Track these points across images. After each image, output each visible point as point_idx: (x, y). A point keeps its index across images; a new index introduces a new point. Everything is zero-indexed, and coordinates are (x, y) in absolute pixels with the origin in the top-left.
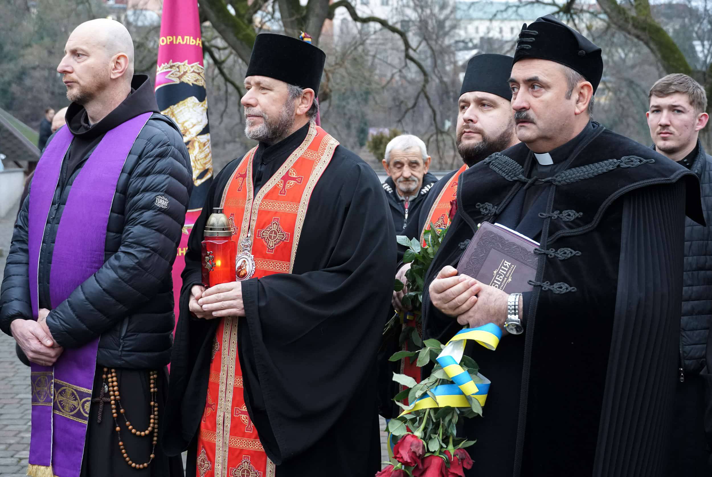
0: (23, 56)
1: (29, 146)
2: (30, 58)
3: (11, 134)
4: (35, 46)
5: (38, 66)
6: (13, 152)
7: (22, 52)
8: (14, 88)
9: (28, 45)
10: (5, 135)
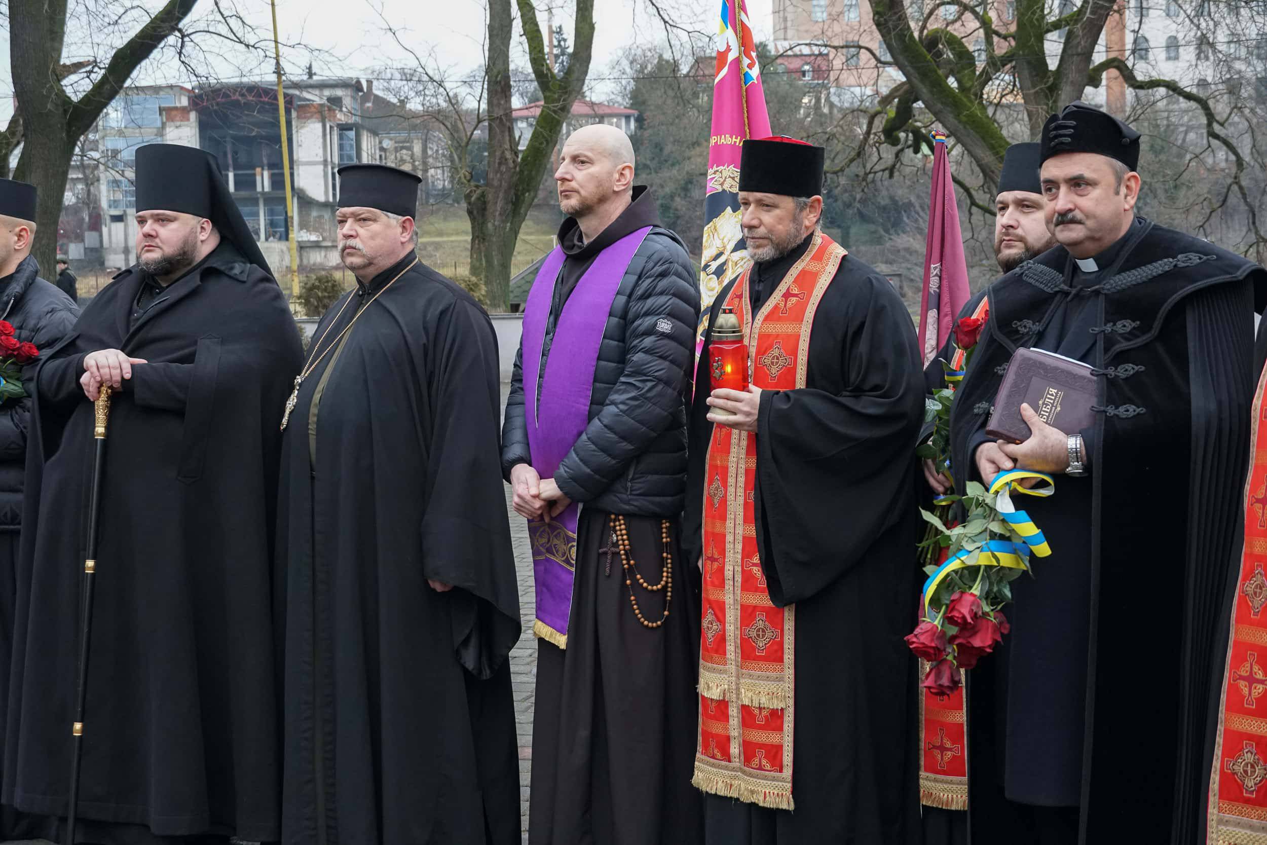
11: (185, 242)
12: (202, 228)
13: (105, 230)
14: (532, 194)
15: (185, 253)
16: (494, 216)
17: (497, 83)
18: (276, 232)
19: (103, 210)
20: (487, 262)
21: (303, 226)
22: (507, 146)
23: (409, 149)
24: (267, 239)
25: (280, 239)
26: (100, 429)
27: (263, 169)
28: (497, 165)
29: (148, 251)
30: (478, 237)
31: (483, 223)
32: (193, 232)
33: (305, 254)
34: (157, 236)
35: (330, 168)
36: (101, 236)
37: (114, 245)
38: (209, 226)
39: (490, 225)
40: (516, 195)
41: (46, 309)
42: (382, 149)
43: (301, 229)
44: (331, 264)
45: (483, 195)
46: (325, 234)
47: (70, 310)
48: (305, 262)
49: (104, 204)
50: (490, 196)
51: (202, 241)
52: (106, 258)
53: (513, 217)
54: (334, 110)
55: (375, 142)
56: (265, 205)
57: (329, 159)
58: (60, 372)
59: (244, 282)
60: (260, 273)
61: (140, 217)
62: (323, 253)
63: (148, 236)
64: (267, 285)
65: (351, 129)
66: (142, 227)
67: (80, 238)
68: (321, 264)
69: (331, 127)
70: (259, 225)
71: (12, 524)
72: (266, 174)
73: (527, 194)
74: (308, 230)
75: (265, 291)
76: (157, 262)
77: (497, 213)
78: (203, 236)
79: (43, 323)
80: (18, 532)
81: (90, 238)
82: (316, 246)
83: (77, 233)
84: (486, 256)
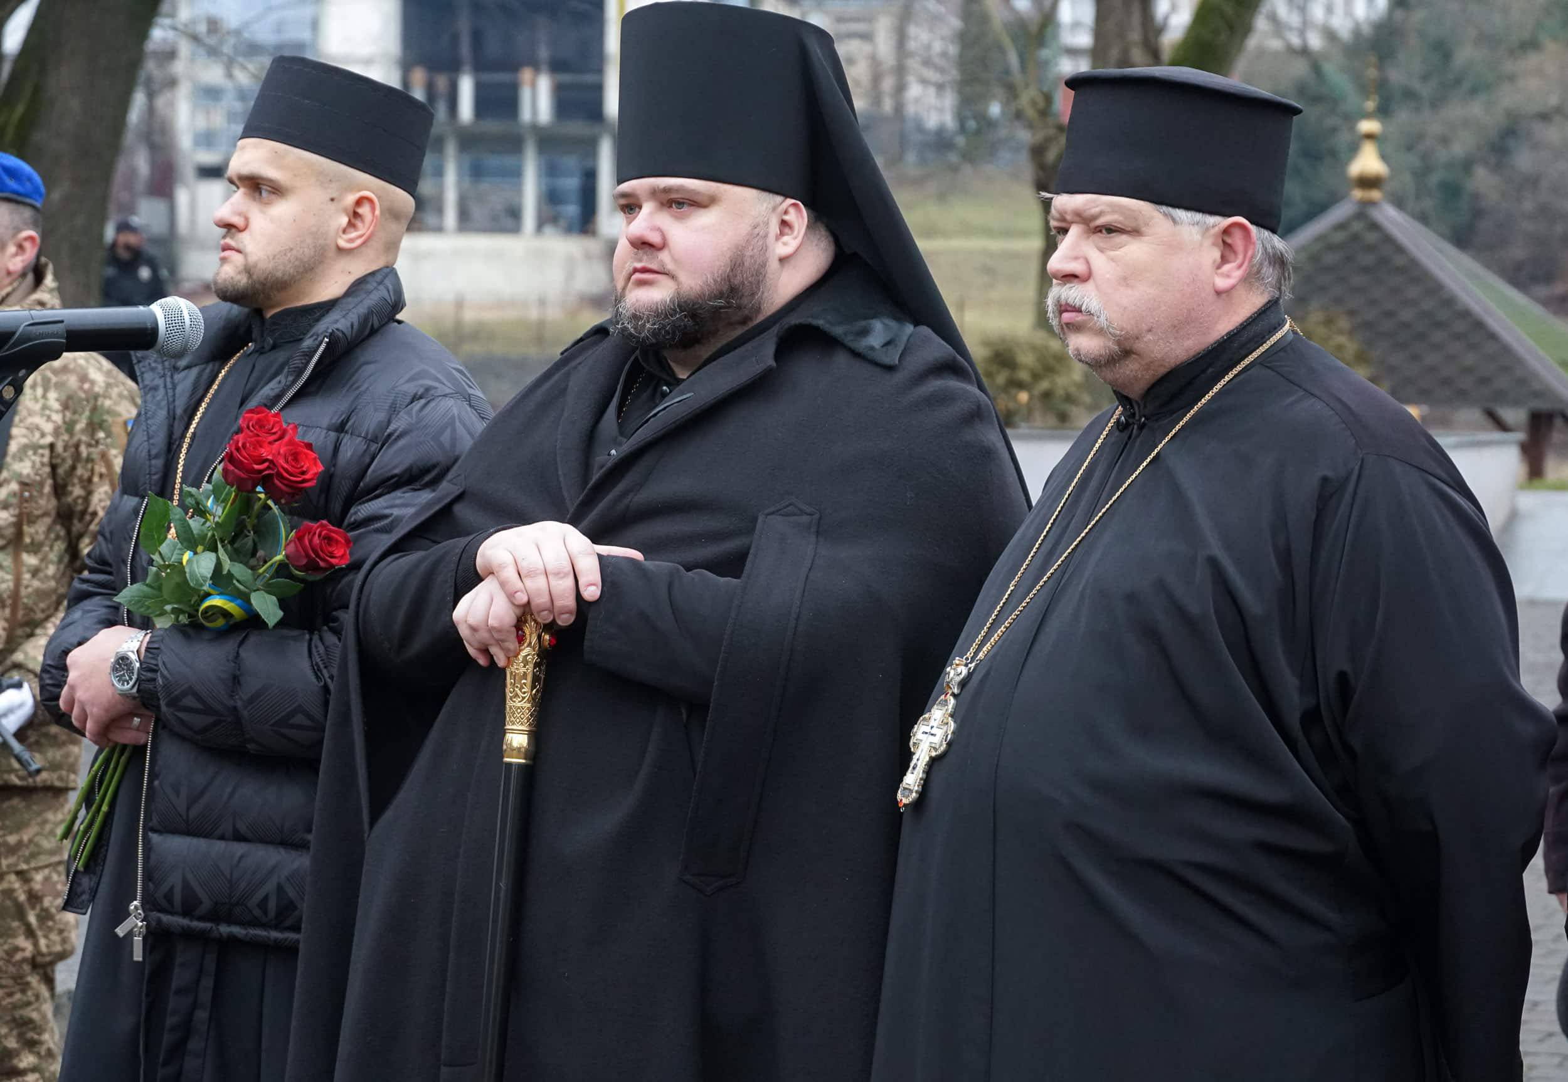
0: (1512, 78)
1: (1534, 363)
2: (1533, 84)
3: (1479, 325)
4: (1551, 46)
5: (1558, 110)
6: (1484, 381)
7: (1509, 66)
8: (1483, 180)
9: (1530, 45)
10: (1460, 326)
11: (736, 263)
12: (784, 223)
15: (733, 291)
26: (517, 739)
29: (642, 283)
32: (757, 235)
34: (663, 246)
38: (799, 217)
41: (411, 388)
47: (468, 399)
51: (783, 260)
56: (540, 152)
58: (414, 583)
59: (890, 368)
60: (937, 349)
61: (624, 195)
63: (642, 245)
64: (953, 383)
66: (629, 223)
70: (521, 195)
71: (277, 927)
72: (545, 83)
75: (942, 399)
76: (661, 314)
78: (787, 245)
79: (399, 424)
80: (290, 951)
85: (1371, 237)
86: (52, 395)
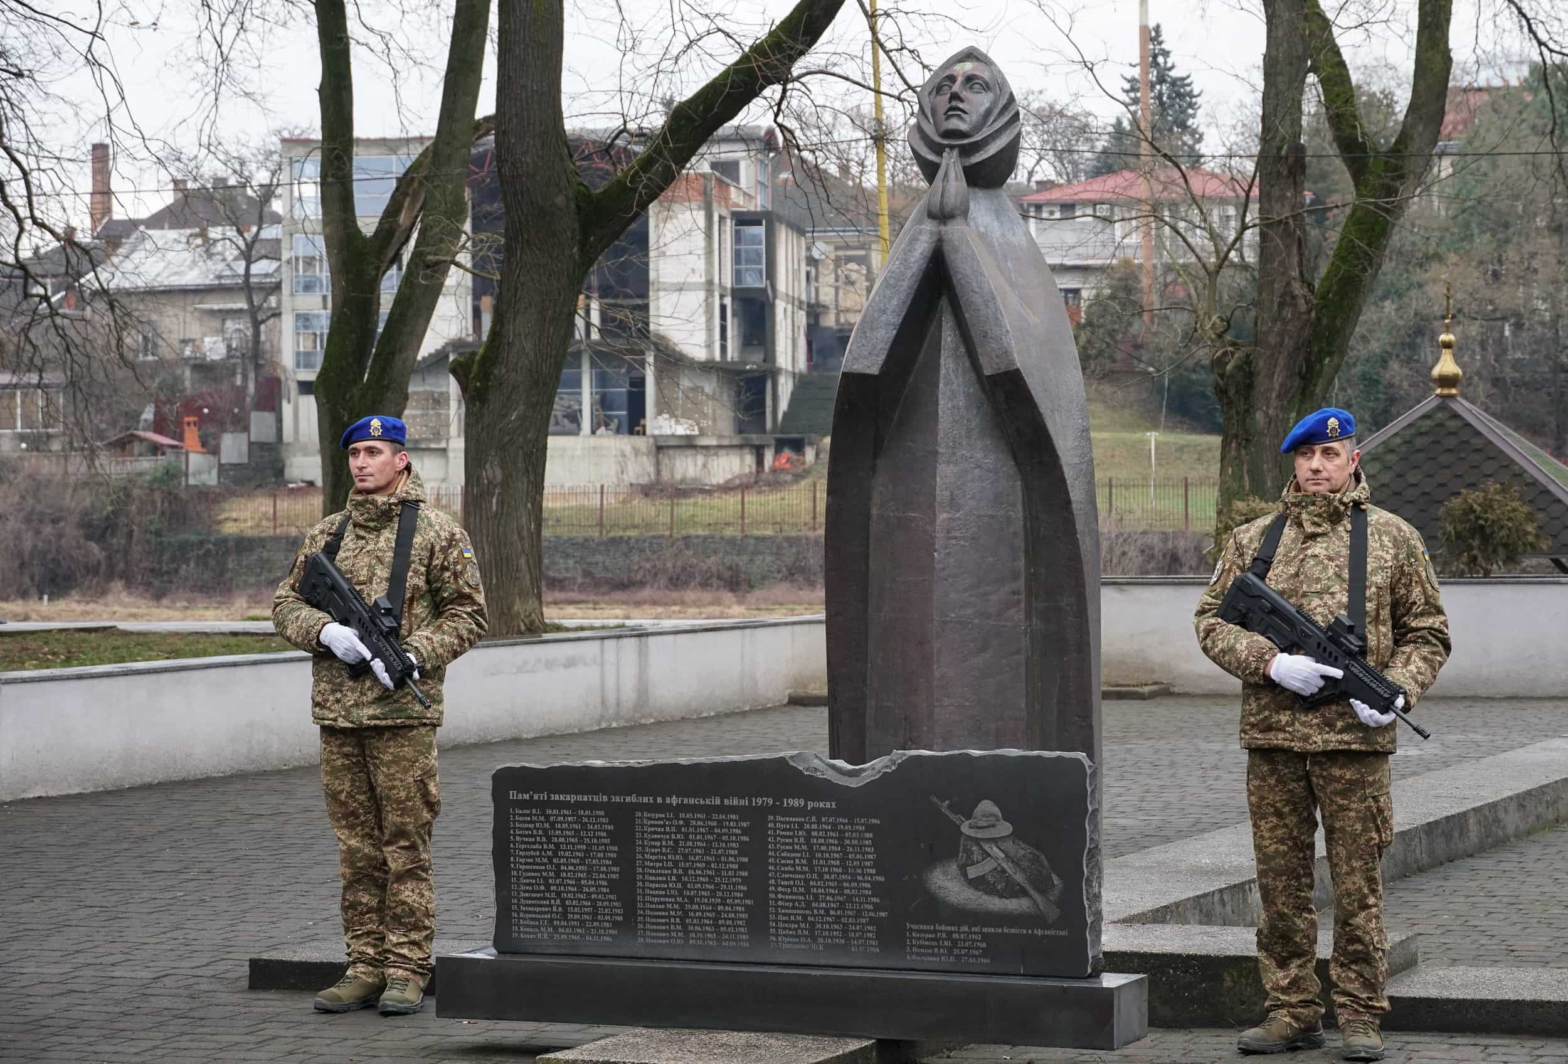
13: (287, 409)
14: (1336, 360)
16: (1268, 399)
17: (1279, 158)
18: (610, 418)
19: (285, 370)
20: (1253, 480)
21: (664, 406)
22: (1295, 273)
23: (863, 261)
24: (593, 432)
25: (618, 431)
27: (588, 297)
28: (1276, 307)
30: (1236, 436)
31: (1247, 411)
33: (665, 461)
35: (717, 295)
36: (279, 420)
37: (302, 439)
39: (1259, 416)
40: (1307, 360)
42: (812, 261)
43: (660, 413)
44: (714, 481)
45: (1248, 361)
46: (704, 423)
48: (665, 475)
49: (287, 359)
50: (1261, 364)
52: (288, 463)
53: (1302, 402)
54: (728, 185)
55: (799, 246)
56: (593, 365)
57: (716, 281)
62: (700, 459)
65: (759, 223)
67: (241, 424)
68: (695, 480)
69: (722, 219)
70: (580, 403)
72: (595, 305)
73: (1327, 360)
74: (673, 415)
77: (1274, 395)
81: (260, 425)
82: (688, 444)
83: (234, 415)
84: (1249, 471)
85: (1452, 424)
86: (1385, 539)
